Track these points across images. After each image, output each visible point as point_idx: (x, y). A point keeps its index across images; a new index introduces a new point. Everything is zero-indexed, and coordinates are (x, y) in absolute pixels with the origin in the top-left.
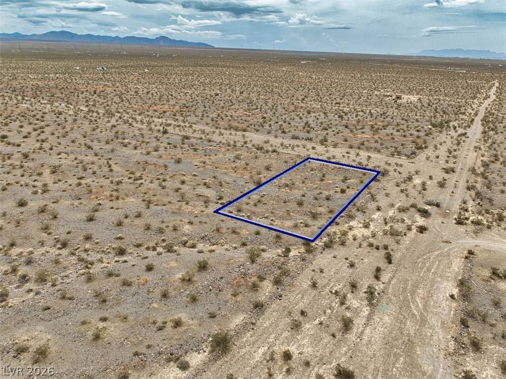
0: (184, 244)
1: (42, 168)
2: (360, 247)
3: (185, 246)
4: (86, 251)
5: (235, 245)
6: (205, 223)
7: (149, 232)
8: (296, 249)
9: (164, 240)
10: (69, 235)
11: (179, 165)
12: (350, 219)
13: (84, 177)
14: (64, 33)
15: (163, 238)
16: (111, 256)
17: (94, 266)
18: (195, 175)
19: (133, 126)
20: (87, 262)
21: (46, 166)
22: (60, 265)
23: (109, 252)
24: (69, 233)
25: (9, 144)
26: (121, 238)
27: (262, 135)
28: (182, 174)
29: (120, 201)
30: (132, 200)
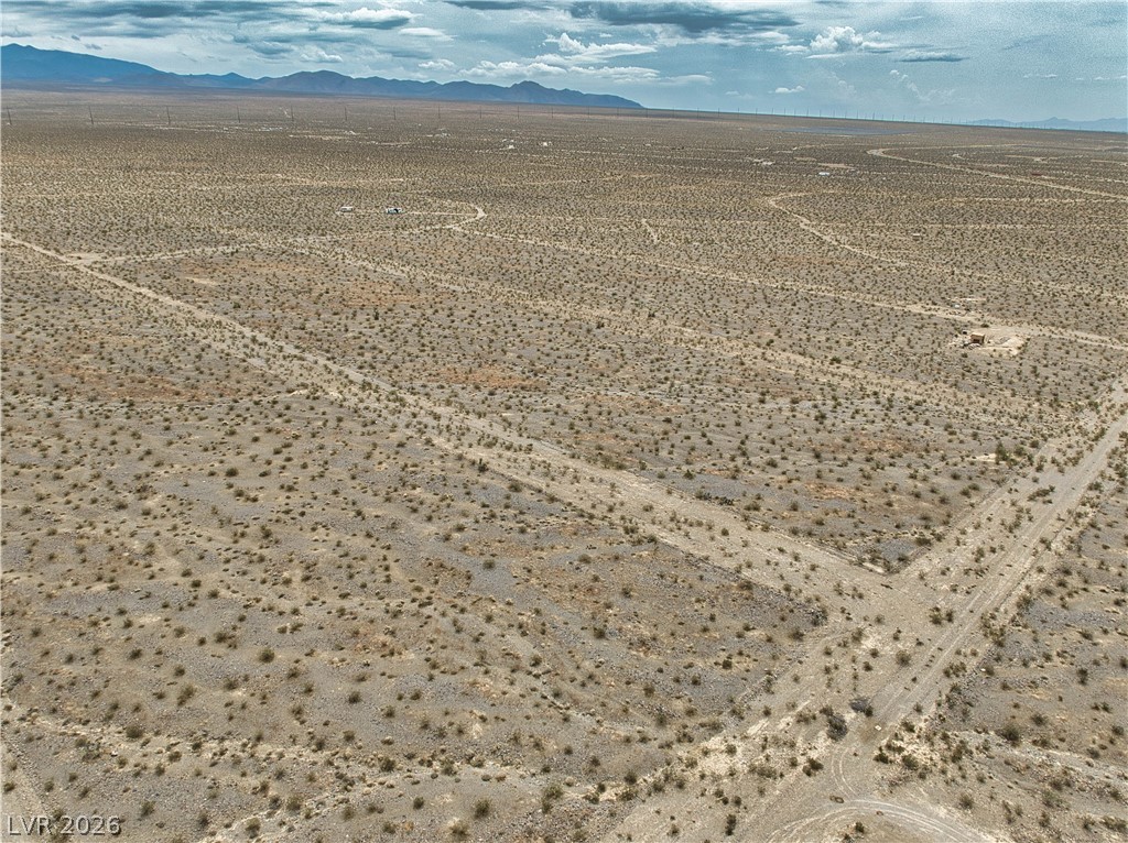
0: (469, 759)
1: (290, 565)
2: (702, 795)
3: (469, 763)
4: (346, 758)
5: (533, 771)
6: (503, 720)
7: (427, 734)
8: (613, 787)
9: (443, 751)
10: (327, 729)
11: (490, 573)
12: (712, 732)
13: (349, 594)
14: (325, 76)
15: (443, 747)
16: (376, 770)
17: (355, 787)
18: (509, 604)
19: (433, 445)
20: (346, 781)
21: (296, 562)
22: (315, 784)
23: (374, 765)
24: (326, 724)
25: (240, 494)
26: (388, 743)
27: (647, 483)
28: (490, 599)
29: (396, 658)
30: (412, 656)
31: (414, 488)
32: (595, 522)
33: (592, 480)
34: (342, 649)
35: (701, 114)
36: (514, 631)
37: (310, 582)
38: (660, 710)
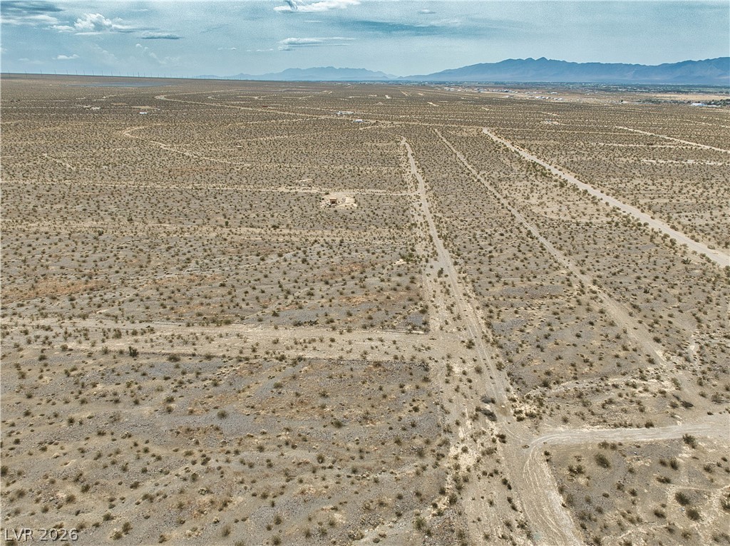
0: (354, 537)
2: (479, 478)
5: (393, 520)
6: (346, 503)
7: (315, 539)
8: (439, 501)
11: (228, 420)
12: (447, 446)
18: (264, 433)
19: (71, 350)
27: (256, 327)
28: (248, 436)
29: (230, 506)
30: (241, 499)
31: (94, 386)
32: (251, 361)
33: (221, 336)
34: (184, 522)
35: (11, 76)
36: (285, 448)
37: (91, 490)
38: (413, 449)
